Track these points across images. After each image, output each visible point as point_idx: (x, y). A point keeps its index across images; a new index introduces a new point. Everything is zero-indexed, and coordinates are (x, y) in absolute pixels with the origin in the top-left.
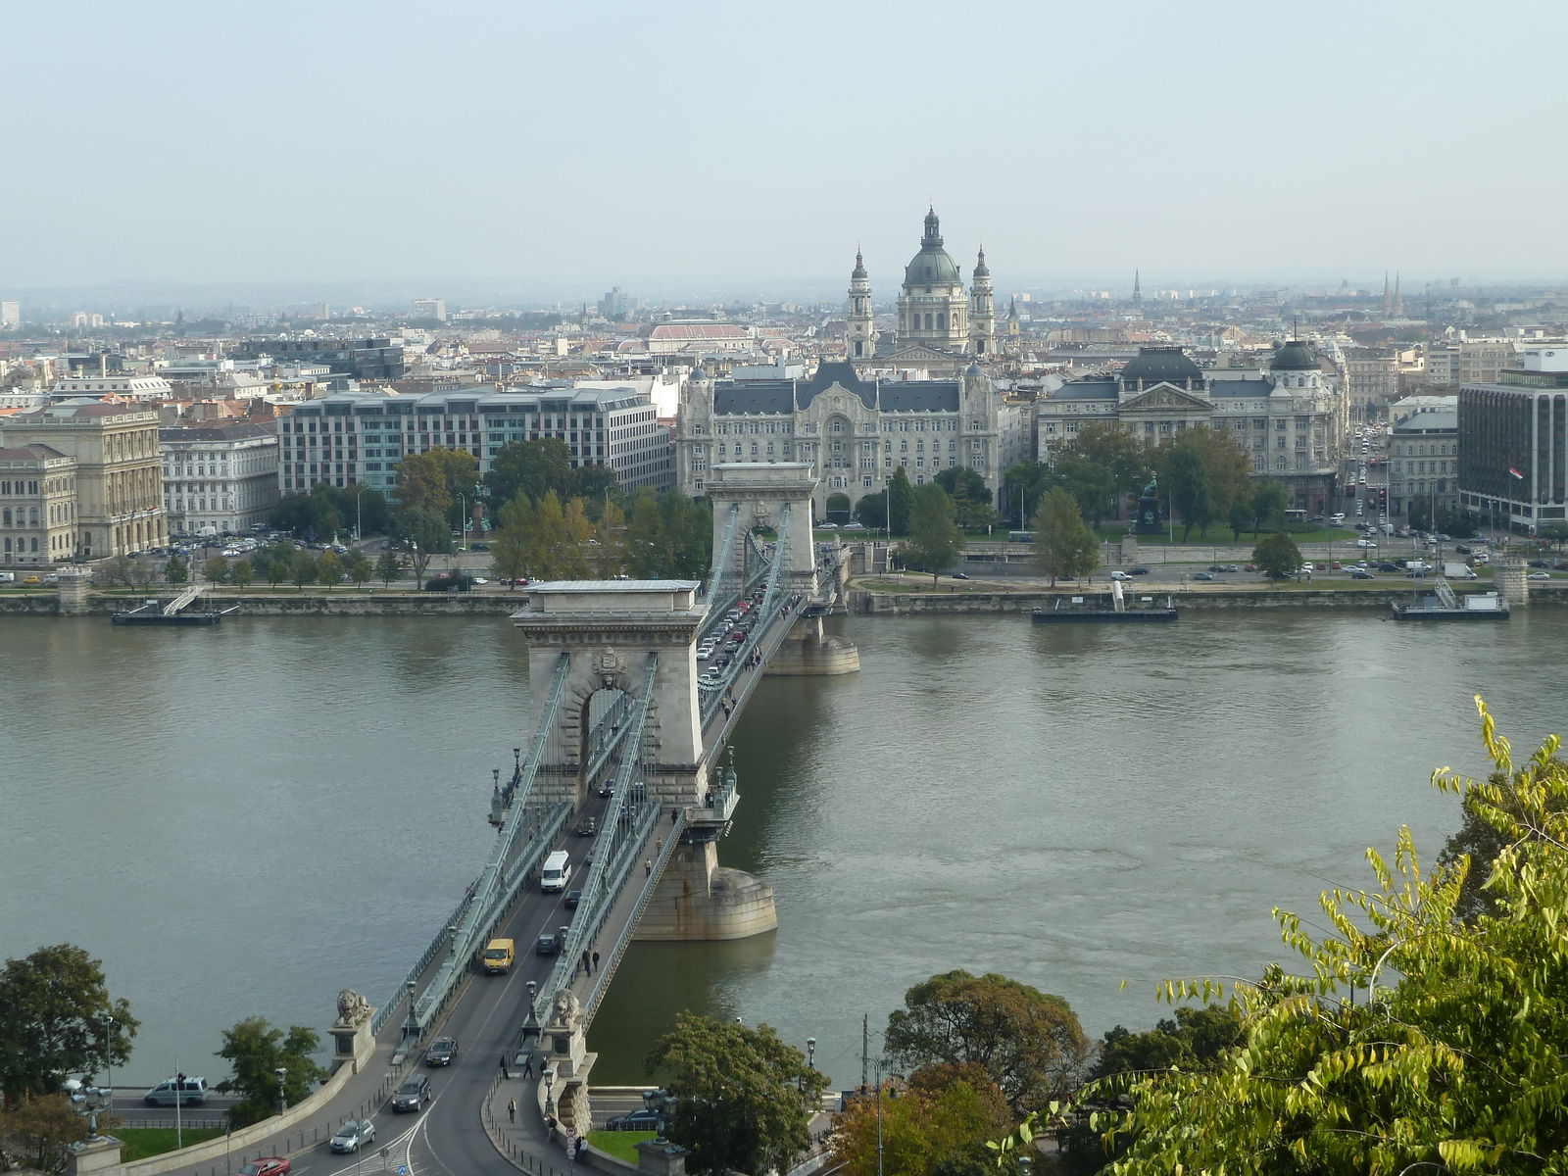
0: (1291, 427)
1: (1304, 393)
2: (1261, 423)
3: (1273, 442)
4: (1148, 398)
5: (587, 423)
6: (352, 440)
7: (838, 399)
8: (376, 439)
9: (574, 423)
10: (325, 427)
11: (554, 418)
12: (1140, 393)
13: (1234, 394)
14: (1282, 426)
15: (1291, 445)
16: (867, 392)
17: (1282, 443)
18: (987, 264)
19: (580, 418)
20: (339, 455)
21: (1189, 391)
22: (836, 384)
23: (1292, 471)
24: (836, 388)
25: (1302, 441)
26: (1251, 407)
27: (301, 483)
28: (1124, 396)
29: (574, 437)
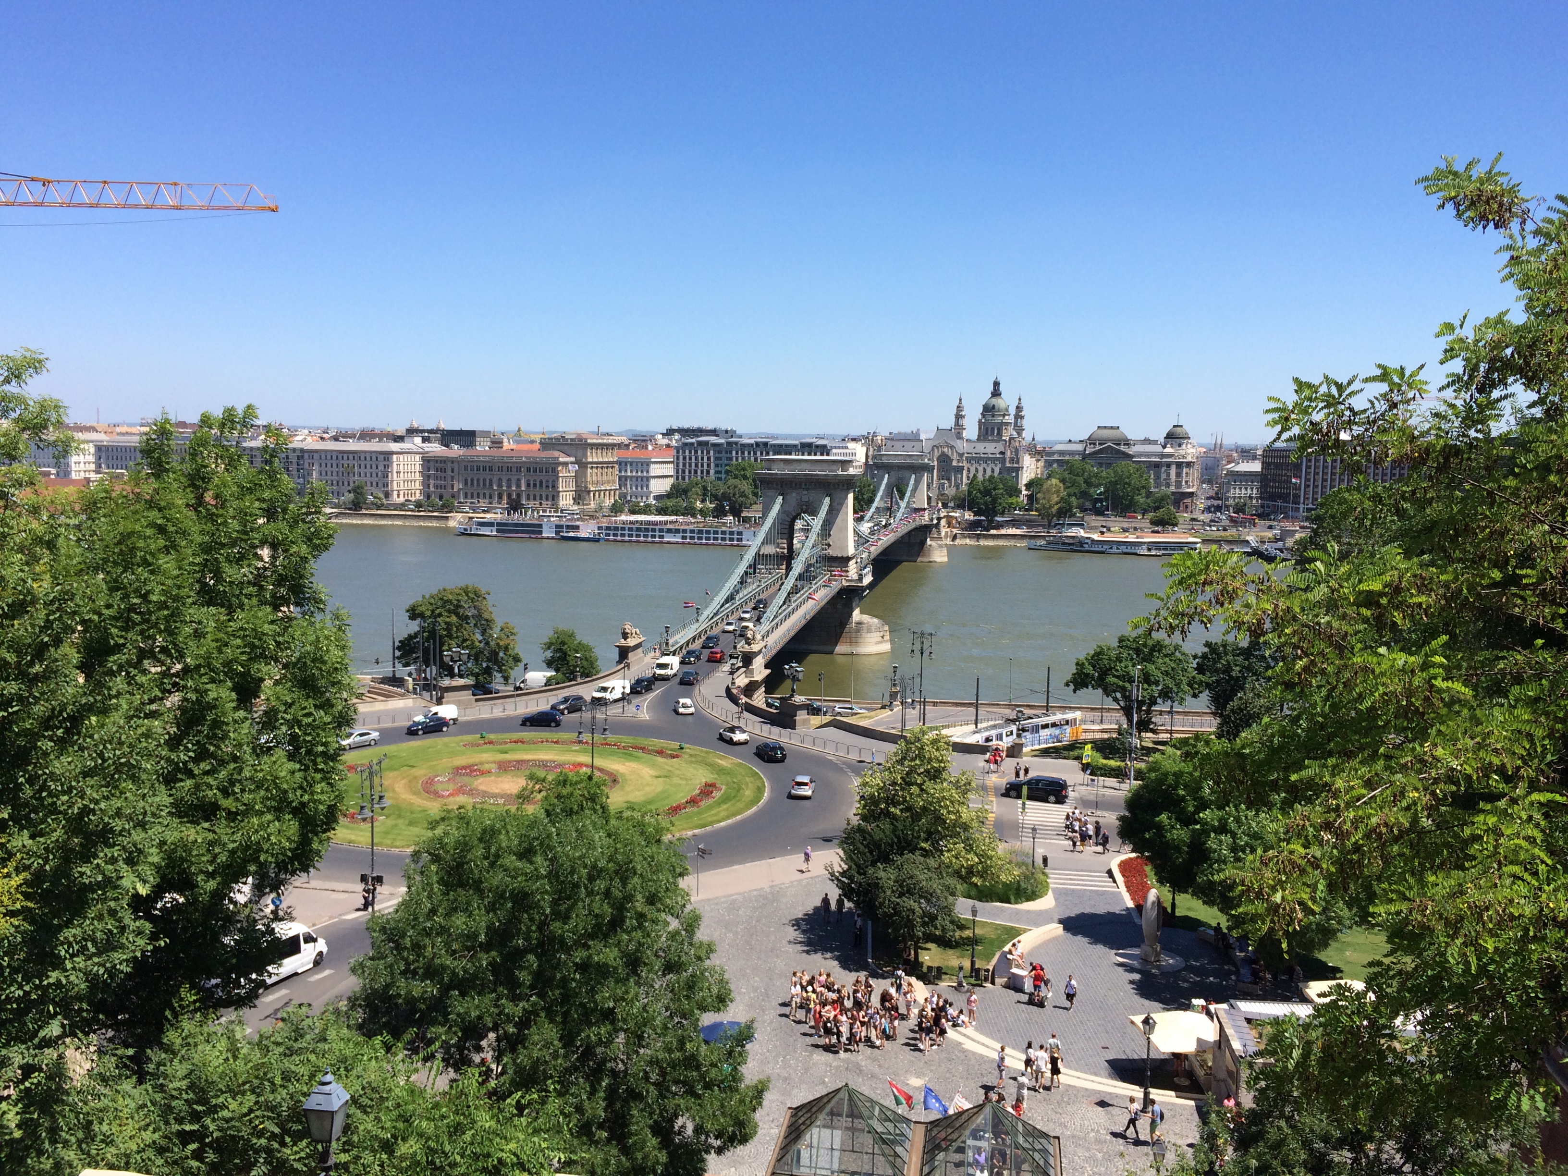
0: (1173, 468)
1: (1182, 452)
2: (1158, 465)
3: (1163, 476)
4: (1100, 451)
6: (709, 459)
7: (945, 447)
8: (720, 459)
10: (696, 452)
12: (1097, 448)
14: (1168, 465)
15: (1173, 478)
17: (1168, 475)
18: (1023, 404)
20: (702, 465)
21: (1121, 448)
23: (1173, 489)
24: (944, 441)
25: (1179, 475)
26: (1153, 457)
27: (684, 478)
28: (1089, 450)
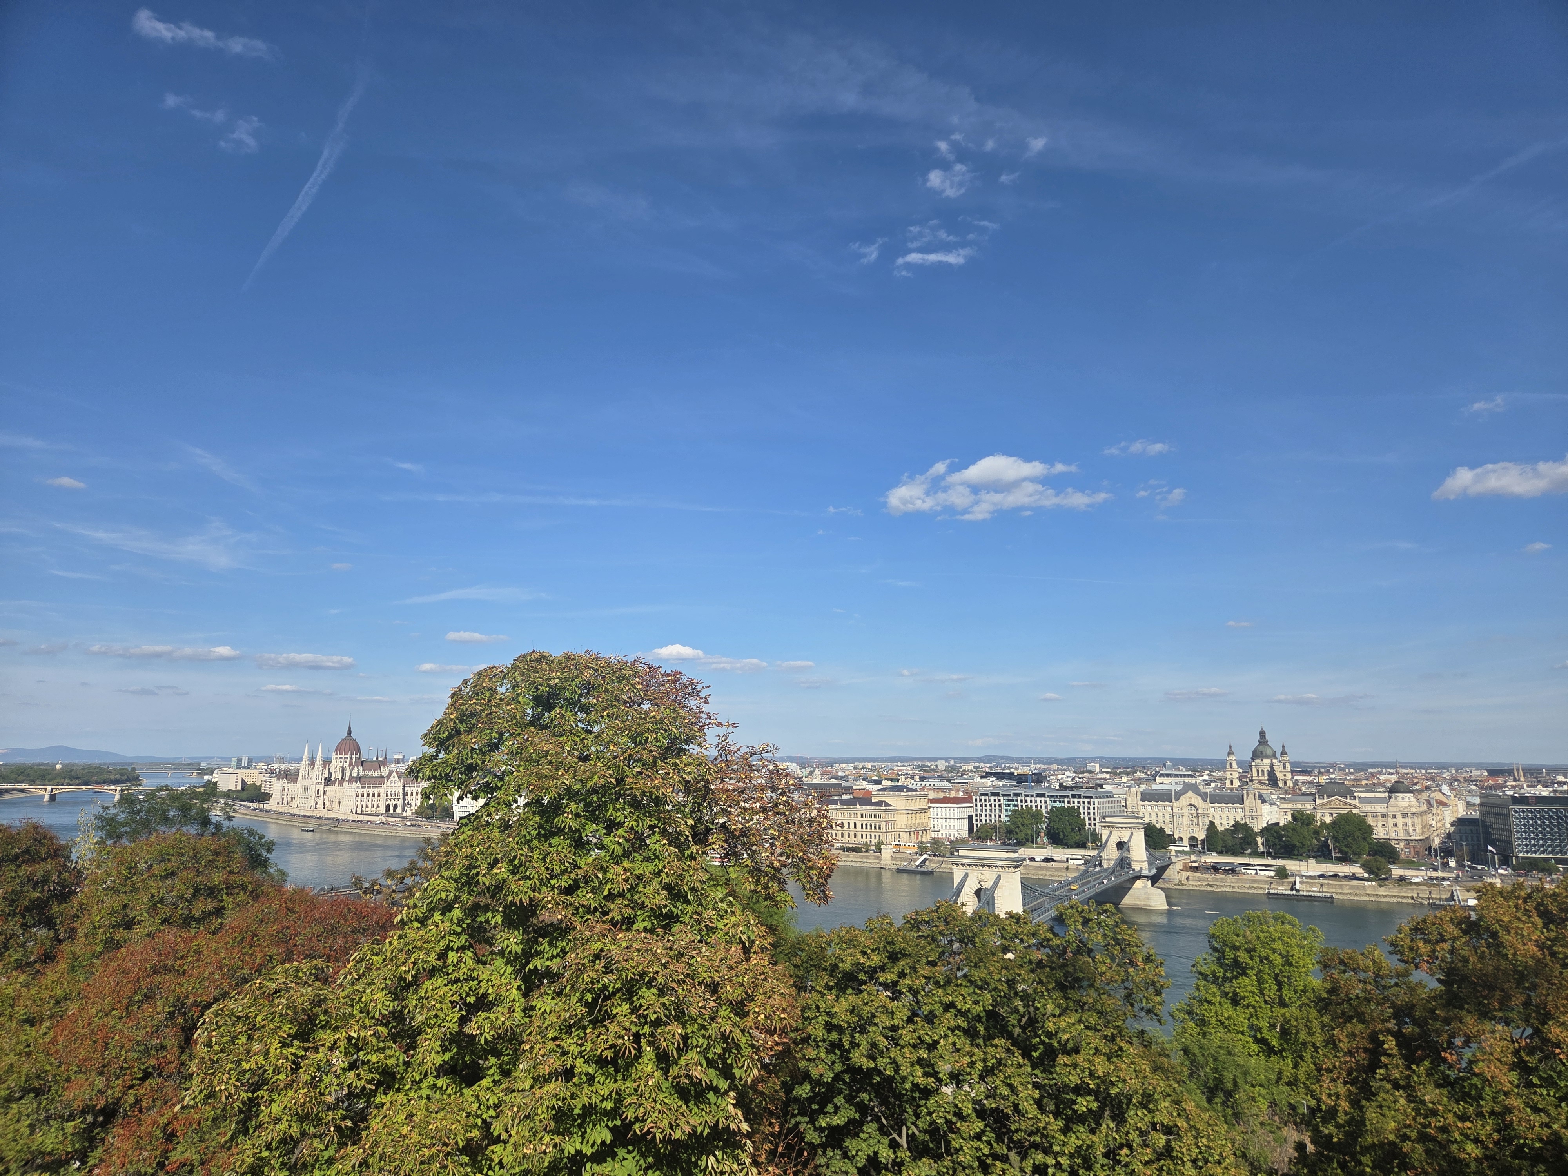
0: (1399, 817)
2: (1384, 816)
3: (1391, 824)
4: (1329, 803)
5: (1089, 803)
6: (1000, 806)
7: (1191, 797)
8: (1009, 806)
9: (1084, 803)
10: (990, 800)
11: (1076, 800)
12: (1326, 800)
13: (1370, 802)
14: (1395, 817)
15: (1400, 825)
16: (1204, 796)
17: (1395, 825)
19: (1086, 800)
20: (995, 811)
21: (1348, 801)
22: (1190, 792)
23: (1402, 836)
24: (1190, 793)
25: (1405, 824)
26: (1380, 808)
27: (981, 821)
28: (1318, 801)
29: (1084, 808)
